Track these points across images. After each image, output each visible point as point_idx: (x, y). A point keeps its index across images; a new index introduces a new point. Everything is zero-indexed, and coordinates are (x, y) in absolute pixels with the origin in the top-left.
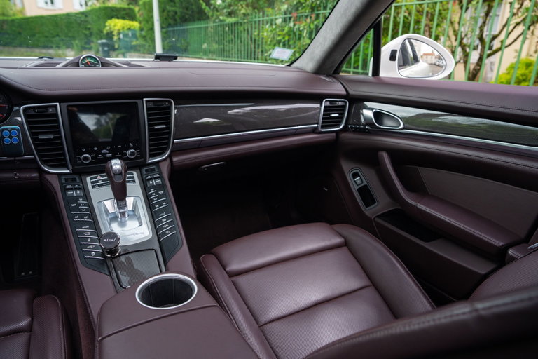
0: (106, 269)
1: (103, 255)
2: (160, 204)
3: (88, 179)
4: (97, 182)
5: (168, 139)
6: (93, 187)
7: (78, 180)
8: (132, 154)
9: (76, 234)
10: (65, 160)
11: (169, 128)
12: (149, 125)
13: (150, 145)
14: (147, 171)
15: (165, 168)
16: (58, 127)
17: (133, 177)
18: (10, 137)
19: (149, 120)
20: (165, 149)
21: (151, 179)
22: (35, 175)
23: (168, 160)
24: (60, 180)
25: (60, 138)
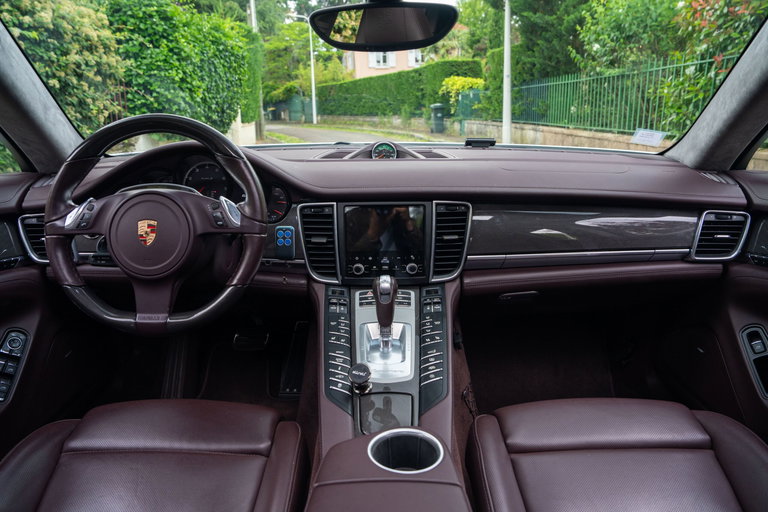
0: (350, 407)
1: (351, 390)
2: (432, 338)
3: (357, 294)
4: (366, 298)
5: (461, 253)
6: (361, 304)
7: (346, 294)
8: (412, 269)
9: (328, 358)
10: (335, 268)
11: (462, 240)
12: (437, 234)
13: (436, 260)
14: (428, 292)
15: (451, 291)
16: (332, 230)
17: (409, 299)
18: (284, 238)
19: (437, 228)
20: (456, 267)
22: (303, 282)
23: (458, 281)
24: (327, 290)
25: (333, 242)
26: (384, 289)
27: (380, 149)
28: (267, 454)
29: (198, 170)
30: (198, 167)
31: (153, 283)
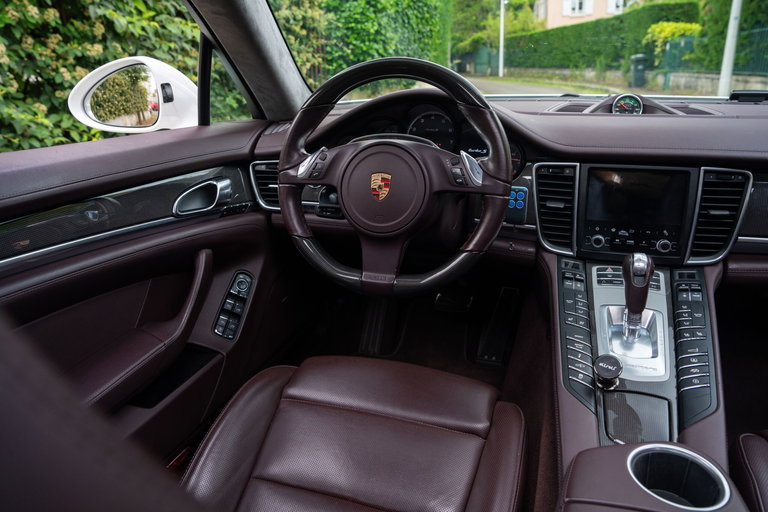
0: (593, 404)
1: (593, 383)
2: (693, 333)
3: (594, 269)
4: (606, 276)
5: (730, 233)
6: (599, 282)
7: (581, 267)
8: (664, 246)
9: (565, 341)
10: (570, 238)
11: (735, 218)
12: (701, 208)
13: (695, 238)
14: (681, 275)
15: (712, 277)
16: (572, 194)
17: (658, 281)
18: (516, 200)
19: (702, 200)
20: (719, 249)
21: (686, 290)
22: (531, 250)
23: (720, 266)
24: (559, 262)
25: (572, 209)
26: (637, 269)
27: (622, 102)
28: (484, 435)
29: (423, 121)
30: (423, 117)
31: (382, 240)
